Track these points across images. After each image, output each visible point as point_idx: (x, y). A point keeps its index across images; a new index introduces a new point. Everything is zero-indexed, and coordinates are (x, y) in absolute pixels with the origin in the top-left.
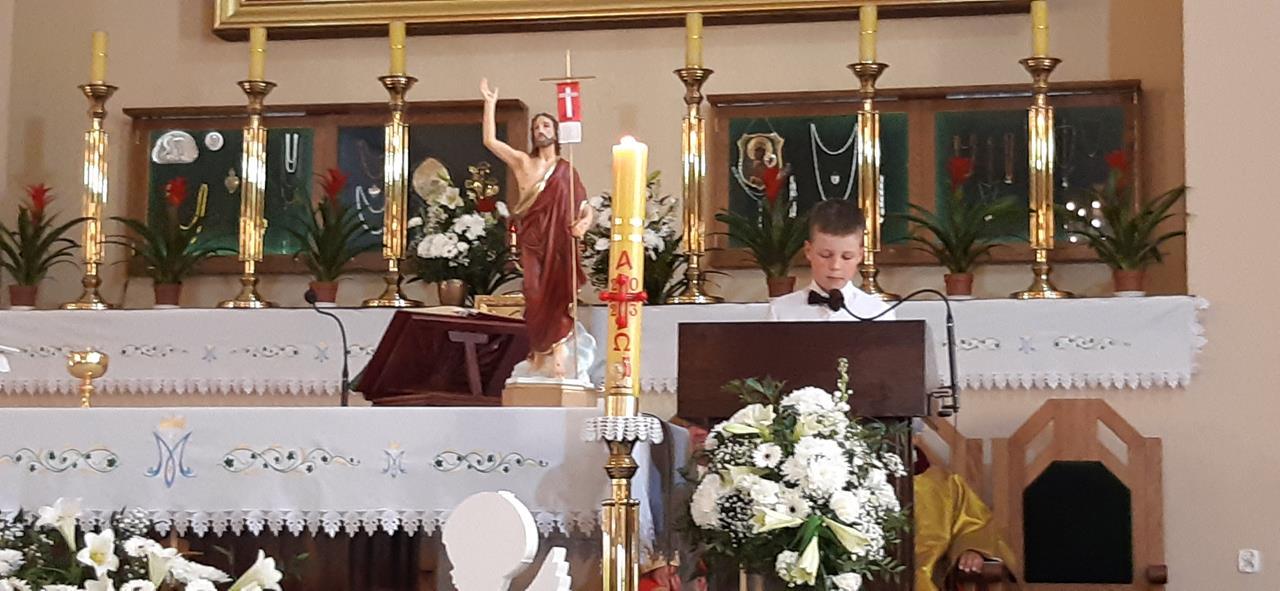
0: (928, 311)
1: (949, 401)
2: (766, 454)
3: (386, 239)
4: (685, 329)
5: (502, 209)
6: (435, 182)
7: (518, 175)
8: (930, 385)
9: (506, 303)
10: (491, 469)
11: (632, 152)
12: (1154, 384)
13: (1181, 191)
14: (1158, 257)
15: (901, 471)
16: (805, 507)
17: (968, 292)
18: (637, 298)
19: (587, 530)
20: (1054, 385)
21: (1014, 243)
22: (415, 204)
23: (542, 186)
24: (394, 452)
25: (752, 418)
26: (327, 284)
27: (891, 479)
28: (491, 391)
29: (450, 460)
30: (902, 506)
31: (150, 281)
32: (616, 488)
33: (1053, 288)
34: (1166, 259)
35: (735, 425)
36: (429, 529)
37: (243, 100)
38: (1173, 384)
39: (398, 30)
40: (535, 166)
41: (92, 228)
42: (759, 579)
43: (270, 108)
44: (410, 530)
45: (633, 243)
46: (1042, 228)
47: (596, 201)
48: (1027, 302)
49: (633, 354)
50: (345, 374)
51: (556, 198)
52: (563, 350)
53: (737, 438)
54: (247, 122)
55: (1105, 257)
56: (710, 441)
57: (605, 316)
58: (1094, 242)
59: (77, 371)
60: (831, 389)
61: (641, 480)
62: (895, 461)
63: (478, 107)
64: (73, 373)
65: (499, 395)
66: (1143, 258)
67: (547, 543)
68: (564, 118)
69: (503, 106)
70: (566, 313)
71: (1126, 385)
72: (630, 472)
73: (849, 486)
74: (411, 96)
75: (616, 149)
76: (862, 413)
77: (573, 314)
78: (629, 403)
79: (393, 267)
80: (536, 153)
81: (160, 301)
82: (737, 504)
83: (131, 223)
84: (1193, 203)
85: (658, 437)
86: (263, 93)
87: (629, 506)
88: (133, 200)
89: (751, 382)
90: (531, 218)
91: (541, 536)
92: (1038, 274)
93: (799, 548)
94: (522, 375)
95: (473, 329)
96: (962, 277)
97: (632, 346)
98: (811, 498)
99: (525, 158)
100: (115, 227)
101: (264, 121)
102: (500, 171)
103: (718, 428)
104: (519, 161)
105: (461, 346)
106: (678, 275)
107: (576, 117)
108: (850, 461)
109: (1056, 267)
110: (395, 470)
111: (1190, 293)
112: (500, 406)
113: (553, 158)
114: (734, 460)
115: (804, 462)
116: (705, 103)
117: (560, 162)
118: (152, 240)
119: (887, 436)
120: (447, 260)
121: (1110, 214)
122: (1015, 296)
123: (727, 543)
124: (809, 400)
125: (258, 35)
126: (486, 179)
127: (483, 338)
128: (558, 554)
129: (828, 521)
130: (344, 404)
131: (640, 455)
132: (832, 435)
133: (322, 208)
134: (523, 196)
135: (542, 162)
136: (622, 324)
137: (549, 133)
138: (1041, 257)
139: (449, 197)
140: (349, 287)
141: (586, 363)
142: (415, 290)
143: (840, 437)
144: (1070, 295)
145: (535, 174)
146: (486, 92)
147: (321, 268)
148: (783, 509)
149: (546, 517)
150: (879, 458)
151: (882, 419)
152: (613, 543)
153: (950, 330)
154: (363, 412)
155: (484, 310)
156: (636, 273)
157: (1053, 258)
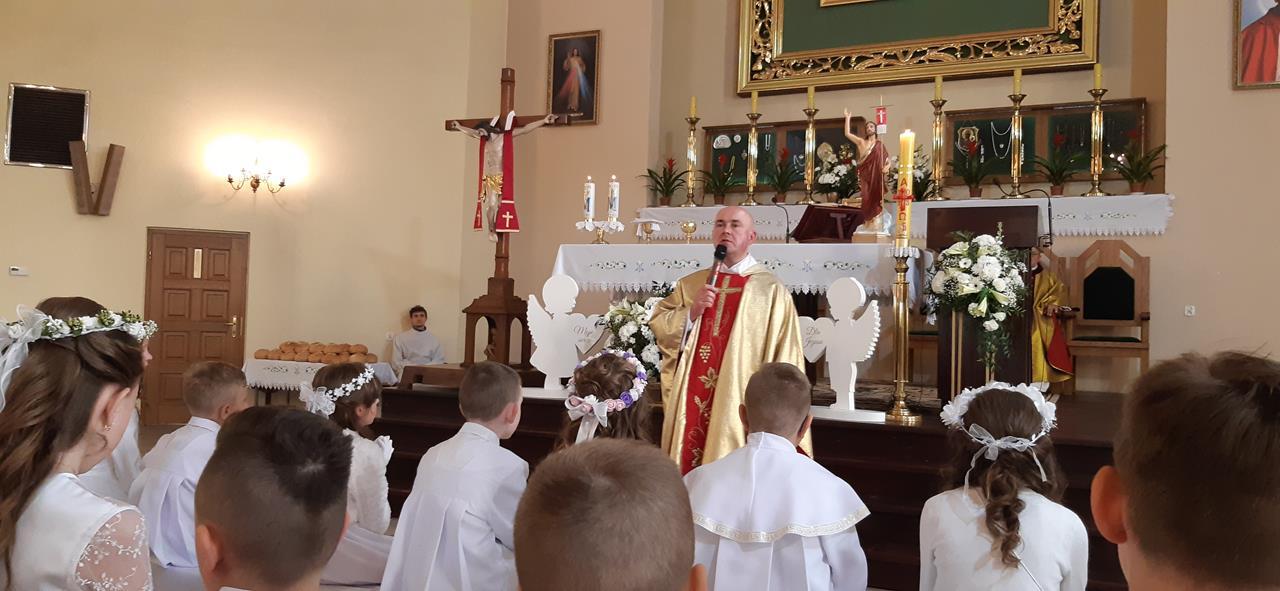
0: (1040, 202)
1: (1048, 241)
2: (965, 263)
3: (806, 177)
4: (930, 211)
5: (854, 162)
6: (826, 153)
7: (859, 147)
8: (1040, 234)
9: (855, 201)
10: (848, 268)
11: (908, 137)
12: (1147, 233)
13: (1164, 147)
14: (1152, 177)
15: (1025, 270)
16: (982, 284)
17: (1061, 193)
18: (909, 198)
19: (887, 294)
20: (1100, 234)
21: (1084, 173)
22: (818, 161)
23: (870, 152)
24: (807, 262)
25: (959, 248)
26: (781, 196)
27: (1021, 273)
28: (847, 237)
29: (830, 265)
30: (1026, 284)
31: (713, 196)
32: (899, 277)
33: (1101, 192)
34: (1155, 178)
35: (952, 250)
36: (821, 292)
37: (749, 122)
38: (1156, 233)
39: (811, 90)
40: (866, 144)
41: (691, 175)
42: (961, 315)
43: (759, 125)
44: (814, 293)
45: (908, 175)
46: (1097, 166)
47: (895, 158)
48: (1088, 198)
49: (907, 221)
50: (788, 231)
51: (875, 158)
52: (878, 220)
53: (952, 256)
54: (750, 130)
55: (1126, 177)
56: (940, 257)
57: (896, 206)
58: (1121, 171)
59: (685, 230)
60: (994, 235)
61: (910, 275)
62: (1023, 266)
63: (843, 120)
64: (683, 230)
65: (851, 239)
66: (1145, 178)
67: (870, 298)
68: (879, 123)
69: (853, 120)
70: (879, 205)
71: (1134, 234)
72: (906, 270)
73: (1001, 276)
74: (817, 117)
75: (901, 136)
76: (1007, 245)
77: (882, 205)
78: (906, 241)
79: (808, 188)
80: (867, 138)
81: (716, 203)
82: (952, 283)
83: (706, 173)
84: (1168, 152)
85: (917, 256)
86: (757, 118)
87: (905, 284)
88: (706, 164)
89: (959, 233)
90: (864, 166)
91: (867, 296)
92: (1094, 185)
93: (978, 301)
94: (860, 231)
95: (839, 212)
96: (1058, 187)
97: (907, 218)
98: (984, 281)
99: (863, 141)
100: (700, 175)
101: (757, 130)
102: (854, 147)
103: (944, 252)
104: (860, 143)
105: (835, 219)
106: (930, 189)
107: (884, 122)
108: (1002, 266)
109: (1103, 182)
110: (808, 269)
111: (1167, 191)
112: (850, 242)
113: (874, 140)
114: (951, 265)
115: (981, 266)
116: (943, 115)
117: (878, 142)
118: (714, 179)
119: (1019, 255)
120: (830, 184)
121: (1129, 158)
122: (1083, 195)
123: (947, 300)
124: (985, 240)
125: (755, 94)
126: (848, 151)
127: (845, 216)
128: (875, 303)
129: (991, 291)
130: (787, 242)
131: (910, 263)
132: (994, 255)
133: (780, 164)
134: (861, 156)
135: (870, 142)
136: (903, 209)
137: (873, 129)
138: (1096, 178)
139: (832, 158)
140: (790, 196)
141: (887, 225)
142: (818, 197)
143: (998, 256)
144: (1109, 195)
145: (866, 147)
146: (846, 113)
147: (779, 189)
148: (972, 285)
149: (870, 288)
150: (1015, 264)
151: (1017, 248)
152: (898, 301)
153: (1050, 210)
154: (795, 245)
155: (846, 204)
156: (909, 188)
157: (1102, 178)
